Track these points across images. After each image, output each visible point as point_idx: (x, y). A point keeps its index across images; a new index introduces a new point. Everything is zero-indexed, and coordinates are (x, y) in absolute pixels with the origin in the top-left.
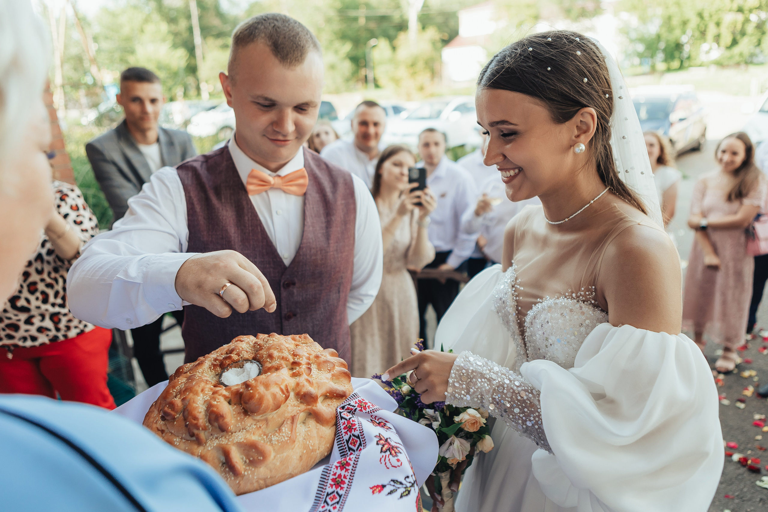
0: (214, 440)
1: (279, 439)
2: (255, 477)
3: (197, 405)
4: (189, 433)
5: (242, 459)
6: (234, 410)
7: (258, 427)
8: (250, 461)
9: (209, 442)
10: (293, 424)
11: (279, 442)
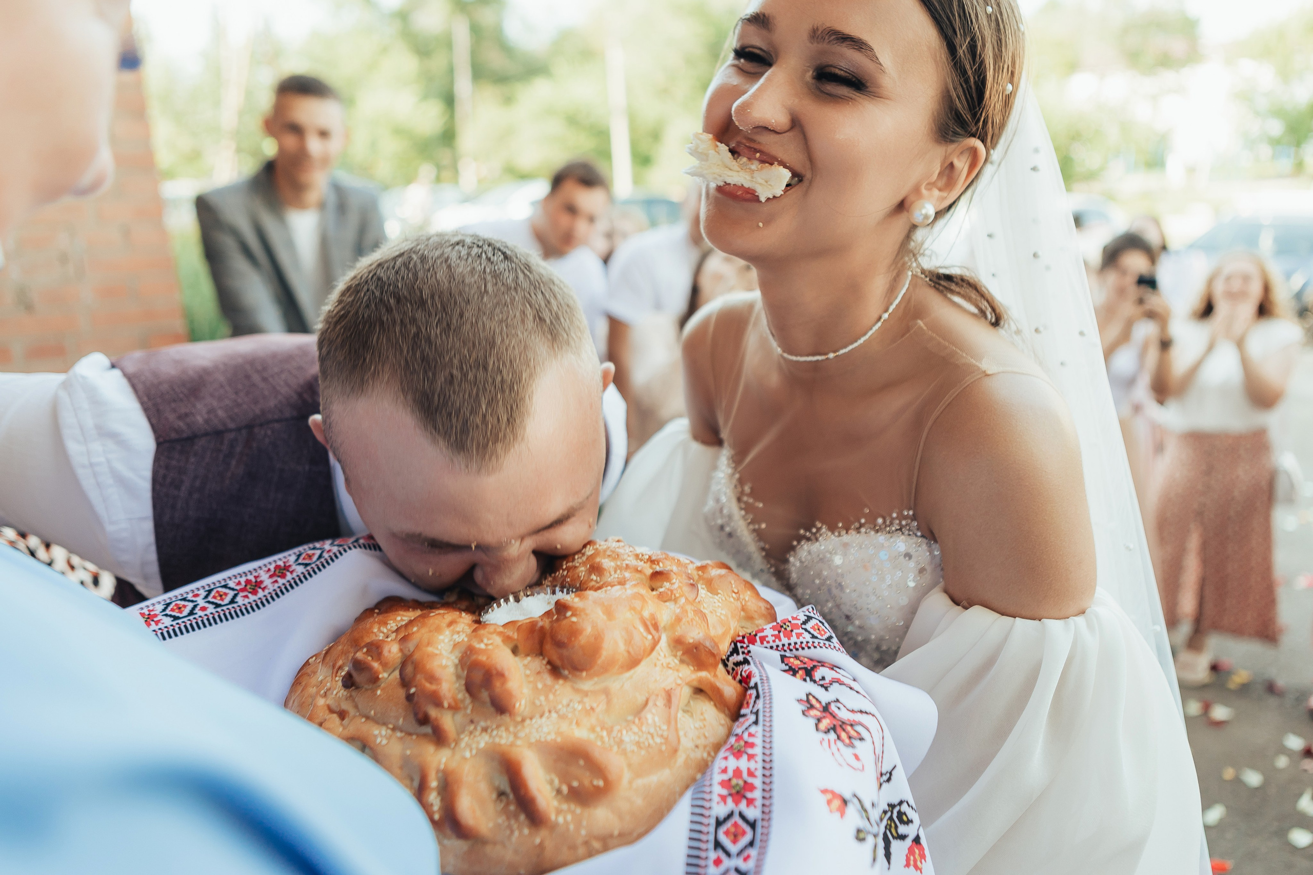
0: (477, 733)
1: (642, 740)
2: (583, 832)
3: (437, 652)
4: (416, 714)
5: (551, 782)
6: (526, 666)
7: (588, 708)
8: (571, 789)
9: (466, 739)
10: (670, 708)
11: (640, 747)
